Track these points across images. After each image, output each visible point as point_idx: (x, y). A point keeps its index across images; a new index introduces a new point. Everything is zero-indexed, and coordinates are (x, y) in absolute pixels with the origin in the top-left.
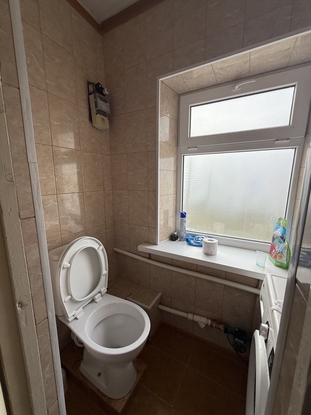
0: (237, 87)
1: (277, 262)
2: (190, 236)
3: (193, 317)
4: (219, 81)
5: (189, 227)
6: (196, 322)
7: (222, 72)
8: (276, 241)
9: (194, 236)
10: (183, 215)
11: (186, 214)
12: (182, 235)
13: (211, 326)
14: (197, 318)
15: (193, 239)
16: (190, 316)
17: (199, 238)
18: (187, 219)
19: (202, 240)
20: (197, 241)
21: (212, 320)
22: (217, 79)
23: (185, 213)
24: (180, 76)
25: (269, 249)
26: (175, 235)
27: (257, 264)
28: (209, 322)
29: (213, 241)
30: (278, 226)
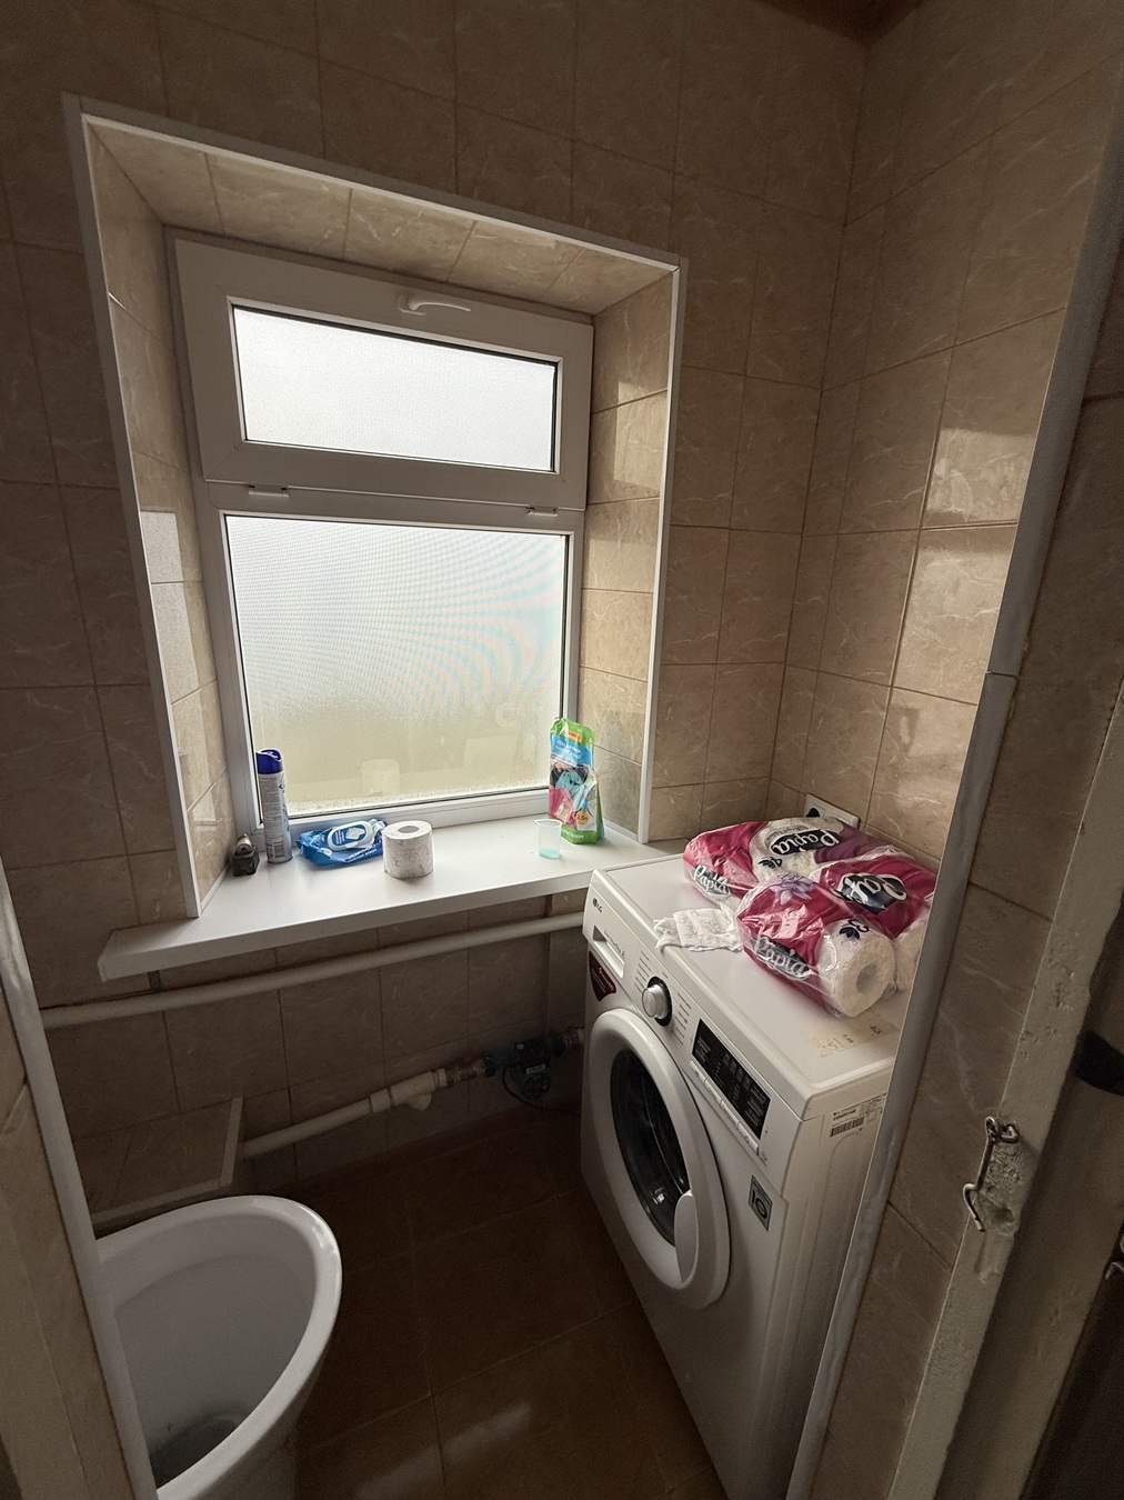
0: (415, 306)
1: (578, 833)
2: (309, 834)
3: (390, 1096)
4: (352, 252)
5: (300, 804)
6: (405, 1106)
7: (374, 232)
8: (561, 780)
9: (322, 830)
10: (269, 764)
11: (279, 758)
12: (280, 840)
13: (450, 1083)
14: (402, 1093)
15: (325, 844)
16: (380, 1101)
17: (345, 831)
18: (285, 775)
19: (362, 837)
20: (344, 843)
21: (448, 1067)
22: (348, 244)
23: (276, 753)
24: (202, 155)
25: (546, 805)
26: (245, 850)
27: (541, 855)
28: (442, 1076)
29: (415, 829)
30: (560, 742)
